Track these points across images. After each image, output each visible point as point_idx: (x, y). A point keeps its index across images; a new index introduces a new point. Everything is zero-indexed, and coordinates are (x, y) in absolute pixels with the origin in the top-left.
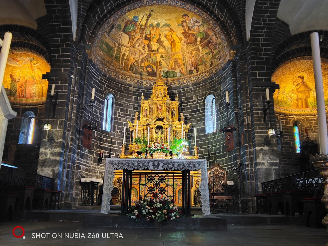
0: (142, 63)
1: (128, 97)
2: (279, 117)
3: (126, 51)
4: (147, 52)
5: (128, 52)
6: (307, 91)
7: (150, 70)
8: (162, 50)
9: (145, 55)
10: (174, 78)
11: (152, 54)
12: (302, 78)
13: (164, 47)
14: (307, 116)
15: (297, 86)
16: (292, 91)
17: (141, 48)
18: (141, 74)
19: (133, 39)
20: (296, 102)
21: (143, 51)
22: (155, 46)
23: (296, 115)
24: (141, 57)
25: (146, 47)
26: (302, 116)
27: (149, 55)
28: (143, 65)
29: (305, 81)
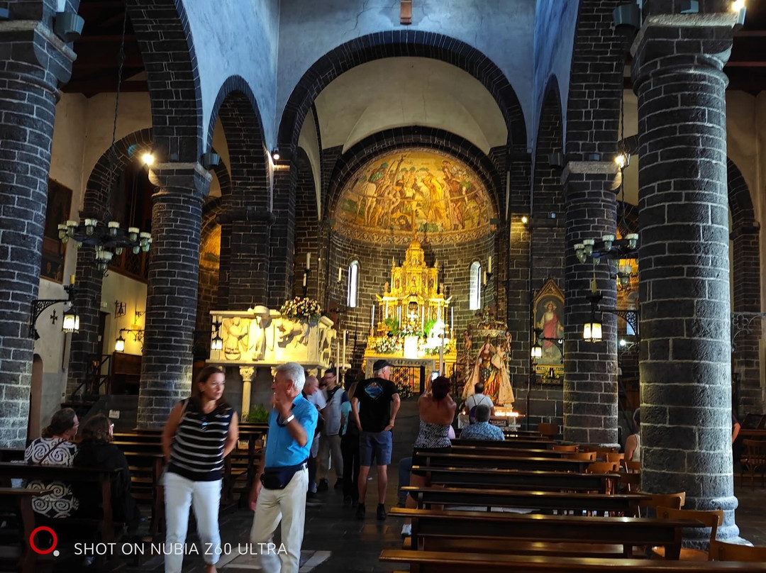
0: (392, 213)
1: (376, 260)
3: (372, 202)
4: (399, 200)
5: (375, 203)
7: (403, 222)
8: (418, 197)
9: (397, 204)
10: (435, 233)
11: (406, 202)
13: (421, 193)
17: (391, 196)
18: (392, 229)
19: (381, 187)
21: (394, 200)
22: (409, 193)
24: (392, 207)
25: (398, 194)
27: (402, 204)
28: (394, 216)
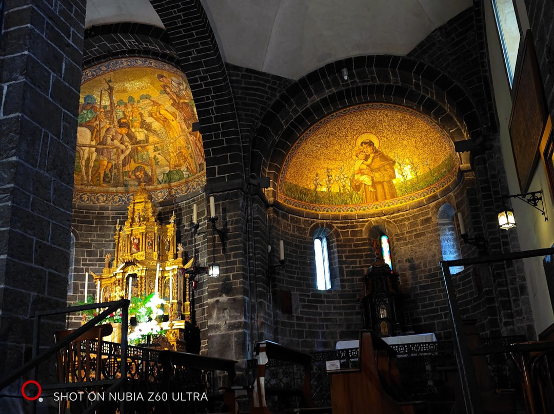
0: (124, 165)
1: (102, 229)
2: (334, 225)
3: (90, 153)
4: (130, 147)
5: (95, 155)
6: (387, 167)
7: (140, 174)
8: (152, 139)
9: (128, 152)
10: (180, 181)
11: (139, 148)
12: (371, 144)
13: (155, 132)
14: (393, 213)
15: (366, 159)
16: (361, 172)
17: (116, 143)
18: (126, 186)
19: (99, 131)
20: (372, 189)
21: (123, 147)
22: (140, 135)
23: (373, 215)
24: (122, 157)
25: (126, 138)
26: (385, 215)
27: (135, 151)
28: (127, 168)
29: (377, 148)
